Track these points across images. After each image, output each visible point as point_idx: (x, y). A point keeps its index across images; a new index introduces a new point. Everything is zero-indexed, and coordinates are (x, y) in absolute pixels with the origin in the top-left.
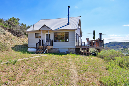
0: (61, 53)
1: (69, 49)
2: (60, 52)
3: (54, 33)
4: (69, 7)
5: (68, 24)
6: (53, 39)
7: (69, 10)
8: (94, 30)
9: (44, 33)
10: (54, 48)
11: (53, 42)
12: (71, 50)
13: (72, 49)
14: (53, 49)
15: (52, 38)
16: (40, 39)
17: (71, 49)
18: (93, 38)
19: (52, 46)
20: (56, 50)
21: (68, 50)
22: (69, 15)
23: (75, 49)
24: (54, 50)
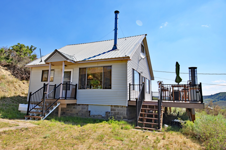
0: (94, 116)
1: (113, 108)
2: (91, 114)
3: (80, 69)
4: (117, 12)
5: (115, 48)
6: (78, 83)
7: (116, 19)
8: (177, 63)
9: (60, 70)
10: (79, 105)
11: (78, 90)
12: (117, 111)
13: (120, 108)
14: (76, 106)
15: (75, 79)
16: (46, 83)
17: (117, 108)
18: (176, 81)
19: (75, 98)
20: (82, 108)
21: (110, 110)
22: (116, 29)
23: (126, 109)
24: (79, 108)
